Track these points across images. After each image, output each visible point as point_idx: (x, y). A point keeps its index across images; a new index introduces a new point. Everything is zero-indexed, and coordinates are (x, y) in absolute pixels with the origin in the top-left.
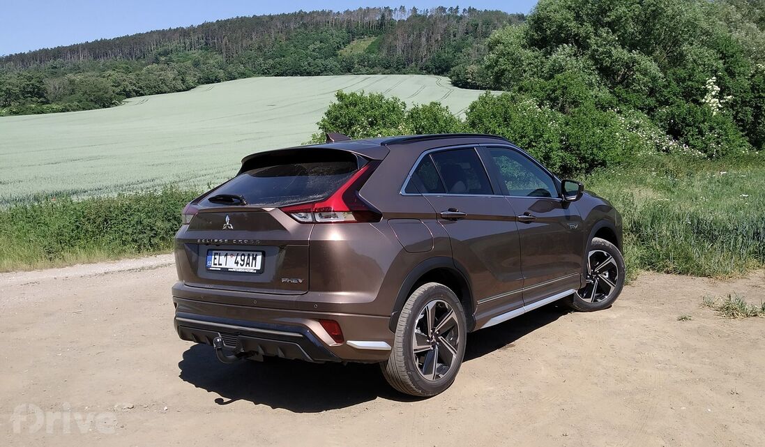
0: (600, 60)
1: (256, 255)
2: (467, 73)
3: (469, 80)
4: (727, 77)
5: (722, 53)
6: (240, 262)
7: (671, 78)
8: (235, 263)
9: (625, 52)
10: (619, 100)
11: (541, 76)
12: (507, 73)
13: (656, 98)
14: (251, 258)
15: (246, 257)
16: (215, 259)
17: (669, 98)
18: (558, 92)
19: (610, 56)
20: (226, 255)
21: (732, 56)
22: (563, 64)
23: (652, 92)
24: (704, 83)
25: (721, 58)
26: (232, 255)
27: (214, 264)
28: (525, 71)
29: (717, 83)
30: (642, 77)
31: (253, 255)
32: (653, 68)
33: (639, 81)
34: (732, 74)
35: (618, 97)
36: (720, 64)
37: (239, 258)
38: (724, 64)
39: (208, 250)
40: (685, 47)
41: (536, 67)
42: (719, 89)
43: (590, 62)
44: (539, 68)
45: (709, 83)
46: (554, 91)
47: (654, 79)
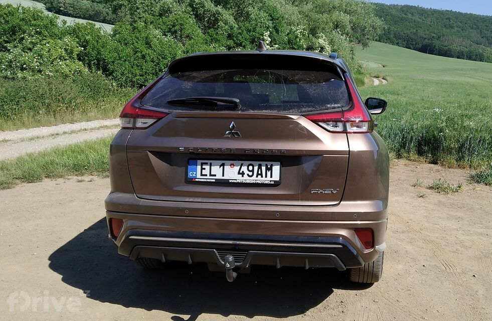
0: (196, 8)
1: (272, 166)
2: (59, 3)
3: (62, 9)
4: (274, 33)
5: (271, 16)
6: (246, 172)
7: (243, 28)
8: (239, 173)
9: (213, 5)
10: (211, 40)
11: (151, 13)
12: (123, 7)
13: (234, 40)
14: (264, 168)
15: (256, 168)
16: (202, 169)
17: (242, 42)
18: (177, 28)
19: (203, 7)
20: (223, 165)
21: (278, 19)
22: (171, 6)
23: (230, 37)
24: (263, 35)
25: (271, 20)
26: (232, 165)
27: (202, 175)
28: (138, 8)
29: (270, 36)
30: (224, 25)
31: (267, 166)
32: (231, 20)
33: (222, 28)
34: (277, 31)
35: (211, 36)
36: (270, 24)
37: (244, 169)
38: (273, 24)
39: (189, 160)
40: (250, 9)
41: (147, 6)
42: (270, 40)
43: (189, 9)
44: (149, 8)
45: (265, 35)
46: (174, 26)
47: (232, 28)
